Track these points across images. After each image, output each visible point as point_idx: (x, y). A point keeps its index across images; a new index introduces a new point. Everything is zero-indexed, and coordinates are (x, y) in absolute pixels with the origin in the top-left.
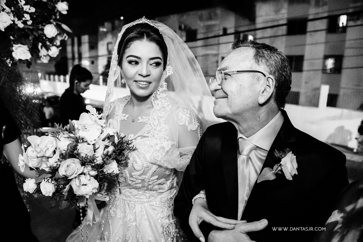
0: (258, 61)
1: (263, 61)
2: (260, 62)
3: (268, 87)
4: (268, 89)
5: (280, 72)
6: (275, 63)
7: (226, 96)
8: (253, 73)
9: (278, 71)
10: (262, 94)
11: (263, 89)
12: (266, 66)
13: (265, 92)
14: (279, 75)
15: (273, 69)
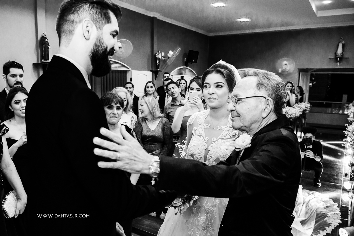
0: (260, 88)
1: (263, 87)
2: (261, 89)
3: (268, 105)
4: (268, 107)
5: (276, 93)
6: (272, 88)
7: (239, 115)
8: (257, 97)
9: (275, 93)
10: (264, 111)
11: (264, 107)
12: (265, 91)
13: (266, 109)
14: (275, 95)
15: (270, 92)
